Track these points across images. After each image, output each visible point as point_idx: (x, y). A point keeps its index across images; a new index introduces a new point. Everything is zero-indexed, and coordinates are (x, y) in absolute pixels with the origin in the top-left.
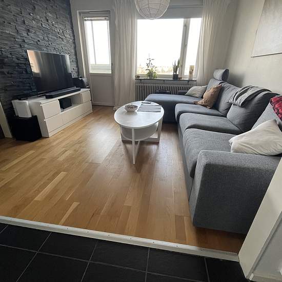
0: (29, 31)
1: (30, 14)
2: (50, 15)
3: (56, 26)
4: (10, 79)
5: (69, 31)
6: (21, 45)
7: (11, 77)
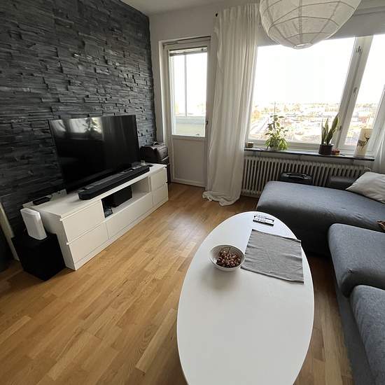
0: (69, 82)
1: (73, 56)
2: (111, 53)
3: (123, 68)
4: (25, 167)
5: (144, 75)
6: (51, 108)
7: (28, 164)
